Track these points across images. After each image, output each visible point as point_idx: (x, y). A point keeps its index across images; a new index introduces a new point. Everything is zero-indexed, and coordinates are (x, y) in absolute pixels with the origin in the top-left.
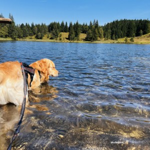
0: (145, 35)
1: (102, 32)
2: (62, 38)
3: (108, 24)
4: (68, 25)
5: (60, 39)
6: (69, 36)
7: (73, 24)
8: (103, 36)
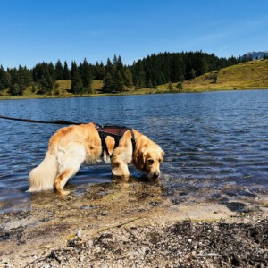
0: (199, 78)
1: (129, 75)
2: (60, 90)
3: (139, 61)
4: (70, 67)
5: (57, 93)
6: (72, 86)
7: (78, 65)
8: (131, 82)
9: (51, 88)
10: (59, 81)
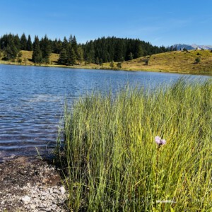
0: (135, 60)
3: (91, 42)
5: (20, 61)
6: (33, 56)
9: (15, 56)
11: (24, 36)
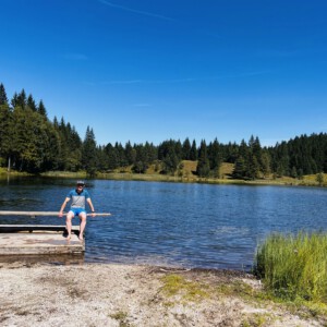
1: (267, 159)
3: (284, 143)
6: (198, 168)
7: (208, 144)
8: (269, 169)
10: (185, 161)
11: (187, 142)
